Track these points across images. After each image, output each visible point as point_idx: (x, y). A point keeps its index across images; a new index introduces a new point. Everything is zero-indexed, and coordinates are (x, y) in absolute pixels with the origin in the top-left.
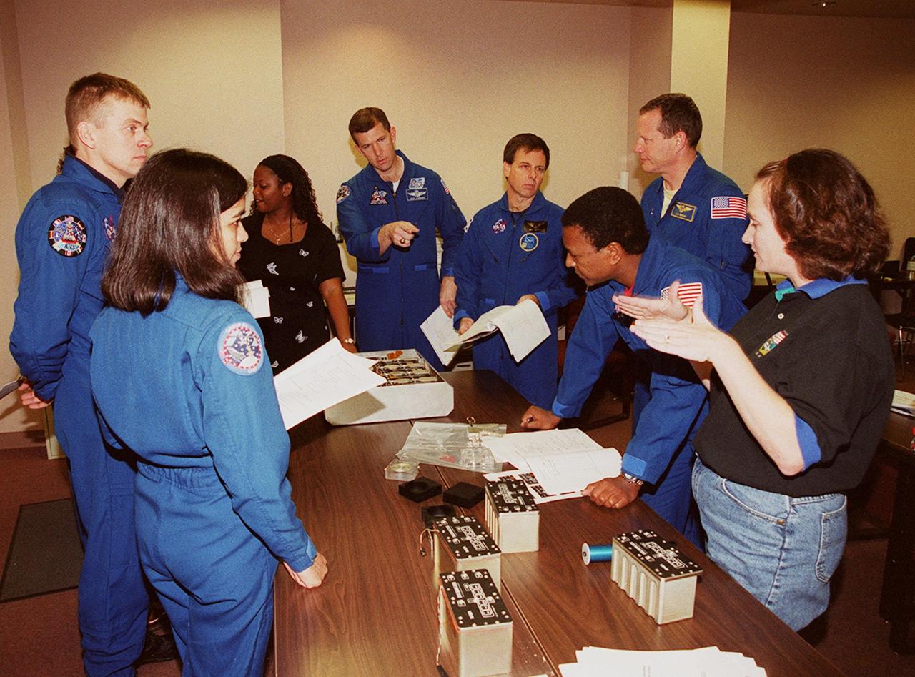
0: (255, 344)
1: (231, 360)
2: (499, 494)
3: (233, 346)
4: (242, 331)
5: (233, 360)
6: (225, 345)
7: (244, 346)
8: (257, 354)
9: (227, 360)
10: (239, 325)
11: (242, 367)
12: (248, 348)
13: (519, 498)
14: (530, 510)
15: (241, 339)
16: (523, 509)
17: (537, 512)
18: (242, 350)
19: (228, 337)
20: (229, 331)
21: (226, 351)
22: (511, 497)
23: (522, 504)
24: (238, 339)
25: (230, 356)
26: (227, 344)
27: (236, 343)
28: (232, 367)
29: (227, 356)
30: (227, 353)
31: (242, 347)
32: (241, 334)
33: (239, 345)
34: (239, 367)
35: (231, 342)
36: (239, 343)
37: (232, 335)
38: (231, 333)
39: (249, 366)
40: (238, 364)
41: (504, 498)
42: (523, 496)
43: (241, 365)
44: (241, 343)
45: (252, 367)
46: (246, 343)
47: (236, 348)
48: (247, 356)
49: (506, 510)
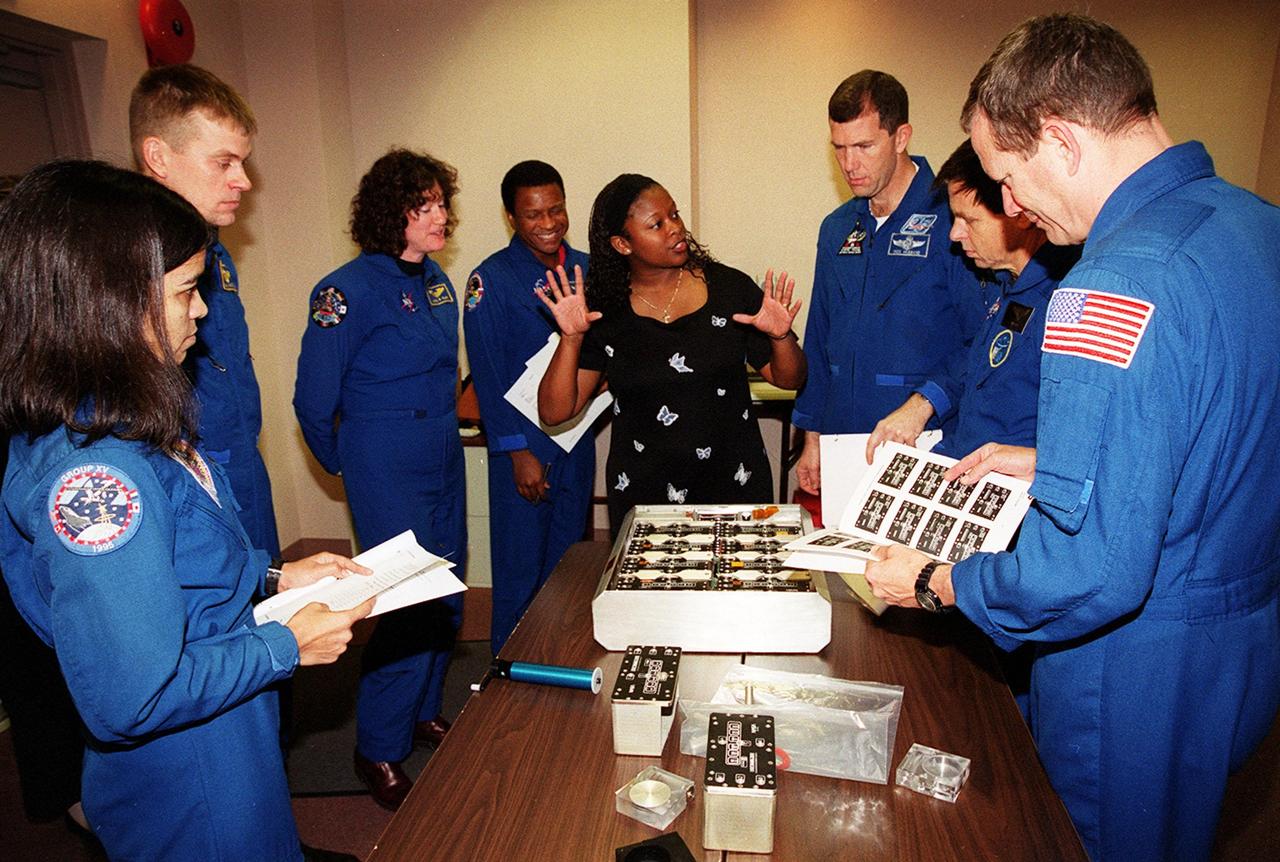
0: (121, 500)
1: (64, 529)
2: (722, 742)
3: (70, 505)
4: (92, 478)
5: (67, 528)
6: (58, 503)
7: (94, 504)
8: (122, 519)
9: (59, 527)
10: (90, 468)
11: (81, 542)
12: (102, 509)
13: (752, 755)
14: (761, 787)
15: (89, 492)
16: (749, 784)
17: (771, 792)
18: (87, 512)
19: (62, 491)
20: (67, 479)
21: (57, 512)
22: (739, 754)
23: (752, 769)
24: (82, 493)
25: (64, 521)
26: (61, 501)
27: (76, 499)
28: (65, 539)
29: (60, 521)
30: (60, 516)
31: (88, 507)
32: (90, 484)
33: (81, 503)
34: (76, 540)
35: (67, 497)
36: (82, 499)
37: (71, 485)
38: (70, 481)
39: (97, 539)
40: (75, 535)
41: (727, 753)
42: (760, 752)
43: (79, 538)
44: (88, 501)
45: (102, 542)
46: (98, 500)
47: (74, 509)
48: (94, 523)
49: (720, 779)
